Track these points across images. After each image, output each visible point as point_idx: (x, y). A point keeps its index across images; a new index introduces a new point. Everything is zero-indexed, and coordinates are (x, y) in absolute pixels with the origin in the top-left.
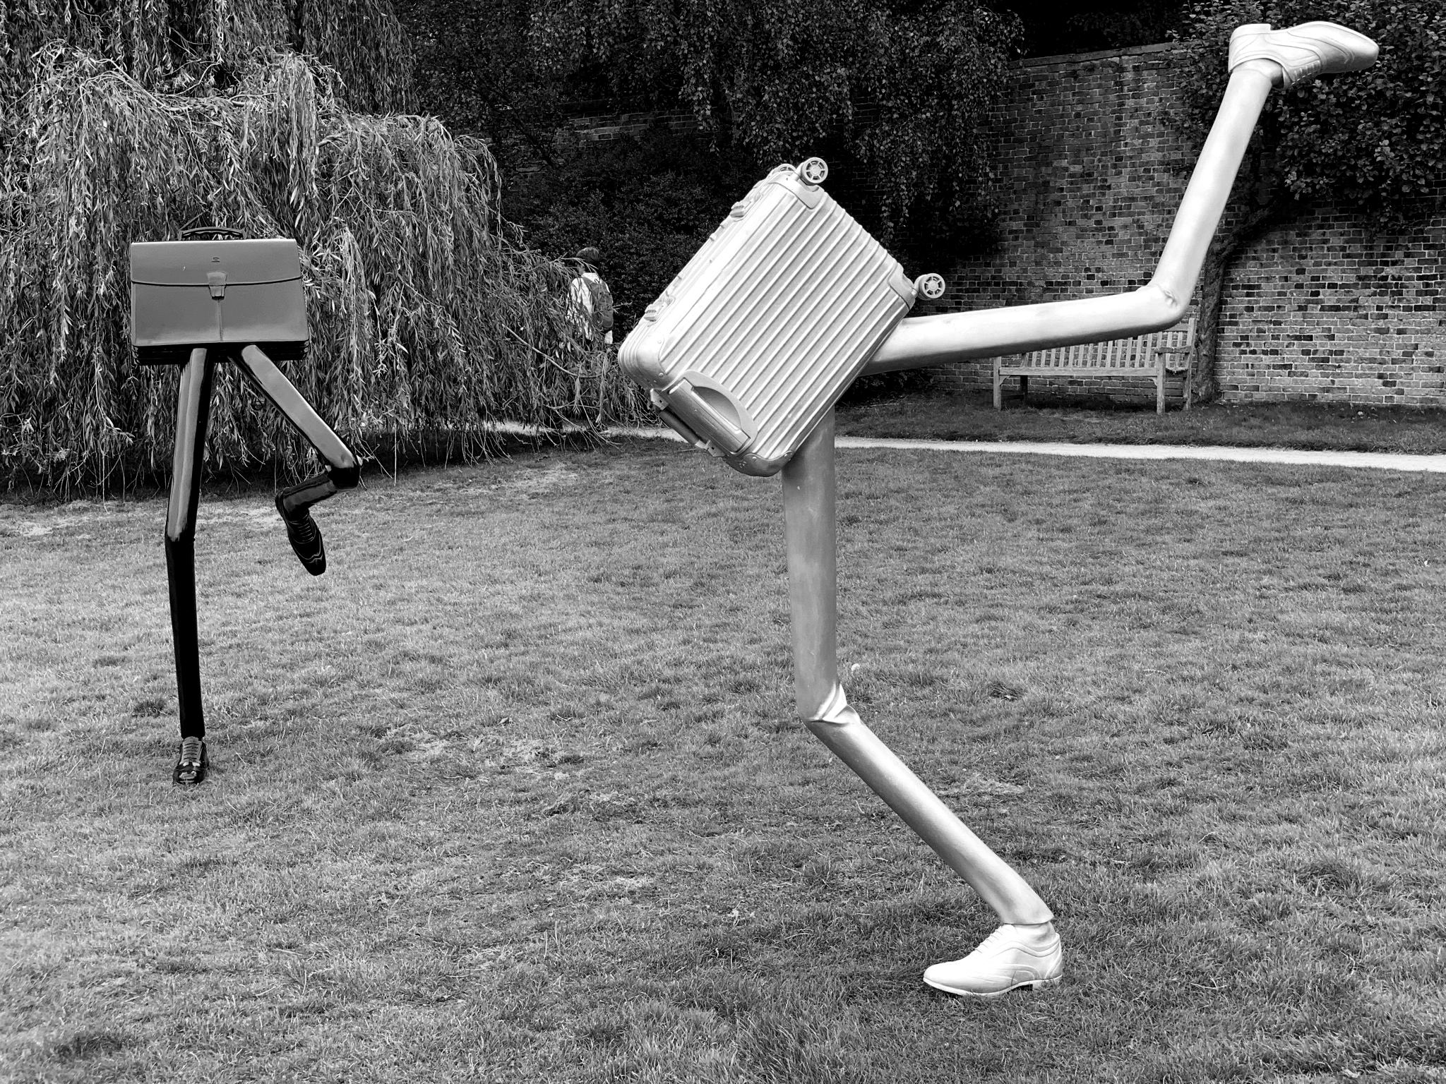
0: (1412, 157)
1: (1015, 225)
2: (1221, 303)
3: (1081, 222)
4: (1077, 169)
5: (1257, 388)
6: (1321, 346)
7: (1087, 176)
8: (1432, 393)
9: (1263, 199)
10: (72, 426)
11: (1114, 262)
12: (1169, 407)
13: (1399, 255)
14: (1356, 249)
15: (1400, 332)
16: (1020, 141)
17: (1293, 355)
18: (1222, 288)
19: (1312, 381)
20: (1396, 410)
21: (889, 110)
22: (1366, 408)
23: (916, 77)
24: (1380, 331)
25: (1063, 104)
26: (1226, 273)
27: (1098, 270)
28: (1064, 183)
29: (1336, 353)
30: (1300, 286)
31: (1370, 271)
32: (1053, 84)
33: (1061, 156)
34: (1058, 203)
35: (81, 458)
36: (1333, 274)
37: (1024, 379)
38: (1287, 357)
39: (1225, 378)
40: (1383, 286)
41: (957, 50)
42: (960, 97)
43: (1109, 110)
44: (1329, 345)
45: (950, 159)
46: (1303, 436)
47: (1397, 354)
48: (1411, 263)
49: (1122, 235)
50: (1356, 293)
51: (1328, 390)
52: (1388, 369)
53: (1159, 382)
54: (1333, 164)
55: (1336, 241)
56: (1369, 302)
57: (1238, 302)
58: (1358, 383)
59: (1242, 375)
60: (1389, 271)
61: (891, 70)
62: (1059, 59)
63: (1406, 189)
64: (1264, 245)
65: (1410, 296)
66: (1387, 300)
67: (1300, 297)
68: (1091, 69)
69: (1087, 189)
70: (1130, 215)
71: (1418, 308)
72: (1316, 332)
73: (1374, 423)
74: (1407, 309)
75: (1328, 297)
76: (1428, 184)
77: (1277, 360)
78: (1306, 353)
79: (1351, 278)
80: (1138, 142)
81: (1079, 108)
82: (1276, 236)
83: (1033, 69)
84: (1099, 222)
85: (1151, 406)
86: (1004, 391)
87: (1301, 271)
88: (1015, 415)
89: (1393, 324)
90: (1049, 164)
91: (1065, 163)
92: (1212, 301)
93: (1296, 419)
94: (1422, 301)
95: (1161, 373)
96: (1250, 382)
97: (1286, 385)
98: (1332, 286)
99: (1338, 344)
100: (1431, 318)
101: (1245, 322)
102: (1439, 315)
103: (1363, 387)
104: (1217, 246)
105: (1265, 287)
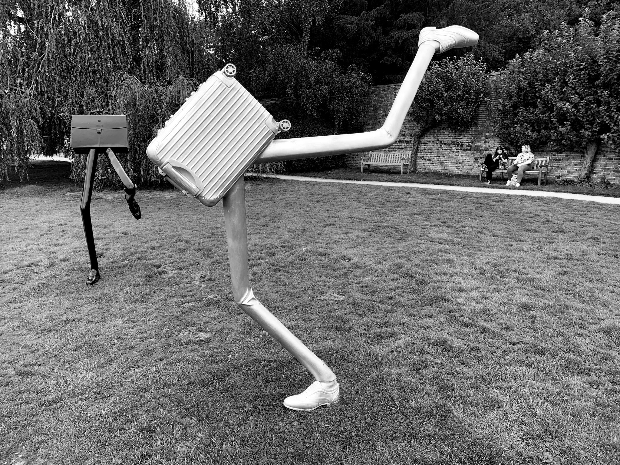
0: (467, 112)
1: (369, 127)
2: (418, 147)
4: (384, 113)
5: (426, 169)
6: (442, 159)
8: (469, 171)
9: (429, 122)
12: (404, 173)
13: (462, 136)
14: (452, 135)
15: (462, 156)
16: (371, 106)
17: (435, 161)
18: (419, 144)
19: (439, 168)
20: (460, 175)
21: (338, 97)
22: (452, 175)
23: (345, 89)
24: (456, 155)
25: (381, 97)
26: (419, 140)
28: (381, 117)
29: (445, 161)
30: (437, 144)
31: (455, 140)
32: (379, 92)
33: (380, 110)
34: (379, 122)
36: (446, 141)
37: (369, 165)
38: (433, 161)
39: (418, 166)
40: (458, 144)
41: (355, 83)
42: (356, 94)
44: (444, 159)
45: (353, 110)
46: (437, 181)
47: (461, 161)
48: (465, 139)
50: (451, 146)
51: (443, 170)
52: (458, 165)
53: (402, 167)
54: (447, 113)
55: (447, 133)
56: (454, 148)
57: (422, 147)
58: (450, 168)
59: (422, 166)
60: (460, 140)
61: (339, 87)
62: (381, 86)
63: (465, 120)
64: (429, 133)
65: (464, 147)
66: (459, 148)
68: (388, 89)
71: (466, 150)
72: (441, 155)
73: (455, 178)
74: (464, 150)
75: (444, 147)
76: (471, 119)
77: (431, 162)
78: (438, 160)
79: (450, 142)
81: (385, 98)
82: (432, 131)
83: (374, 88)
85: (399, 173)
86: (364, 168)
87: (438, 140)
88: (365, 174)
89: (460, 154)
90: (377, 112)
91: (381, 112)
92: (416, 147)
93: (435, 177)
94: (467, 148)
95: (402, 165)
96: (424, 167)
97: (433, 168)
98: (445, 144)
99: (446, 158)
100: (470, 152)
101: (423, 153)
102: (472, 152)
103: (452, 169)
104: (417, 134)
105: (429, 144)
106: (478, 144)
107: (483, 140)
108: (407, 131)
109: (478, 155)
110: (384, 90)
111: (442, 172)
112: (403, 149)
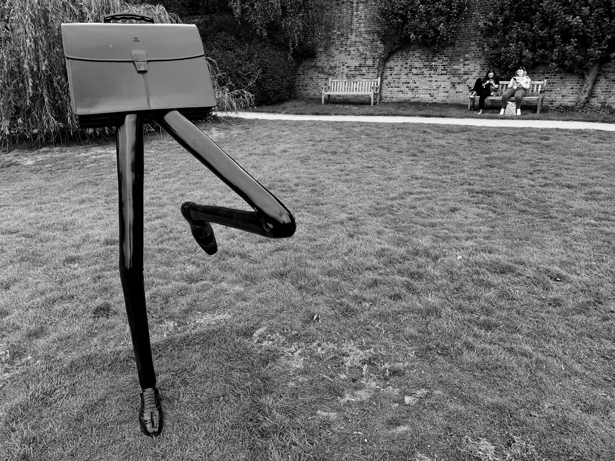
0: (447, 29)
2: (383, 73)
3: (340, 49)
4: (339, 33)
5: (393, 98)
6: (412, 85)
7: (342, 35)
8: (445, 99)
10: (38, 120)
11: (351, 61)
13: (436, 59)
14: (423, 57)
15: (436, 81)
17: (404, 88)
18: (384, 68)
19: (409, 95)
20: (435, 104)
22: (427, 104)
24: (430, 81)
26: (385, 64)
27: (346, 63)
28: (335, 37)
29: (417, 87)
30: (406, 68)
31: (427, 63)
32: (331, 7)
33: (334, 29)
34: (333, 43)
35: (43, 132)
36: (417, 65)
37: (329, 95)
38: (402, 89)
39: (383, 94)
40: (431, 68)
43: (349, 15)
44: (414, 85)
47: (435, 87)
48: (440, 61)
49: (353, 53)
50: (423, 70)
51: (414, 98)
52: (431, 92)
53: (372, 97)
54: (422, 31)
55: (417, 55)
56: (426, 72)
57: (388, 72)
58: (423, 96)
59: (388, 94)
60: (433, 63)
63: (444, 39)
64: (396, 56)
65: (439, 71)
66: (432, 72)
67: (406, 71)
68: (343, 2)
69: (342, 39)
70: (355, 47)
71: (441, 74)
72: (411, 81)
74: (438, 75)
75: (414, 71)
77: (399, 89)
78: (407, 87)
79: (422, 66)
80: (358, 25)
81: (340, 15)
82: (399, 53)
84: (346, 49)
86: (325, 99)
87: (406, 64)
89: (434, 79)
90: (330, 32)
91: (335, 31)
92: (381, 72)
93: (413, 107)
94: (443, 72)
95: (373, 94)
96: (391, 96)
97: (401, 96)
98: (416, 68)
99: (417, 85)
100: (445, 77)
101: (390, 78)
102: (448, 76)
103: (424, 97)
104: (383, 56)
105: (396, 68)
106: (456, 67)
107: (462, 62)
108: (368, 53)
109: (455, 79)
111: (413, 100)
112: (364, 75)
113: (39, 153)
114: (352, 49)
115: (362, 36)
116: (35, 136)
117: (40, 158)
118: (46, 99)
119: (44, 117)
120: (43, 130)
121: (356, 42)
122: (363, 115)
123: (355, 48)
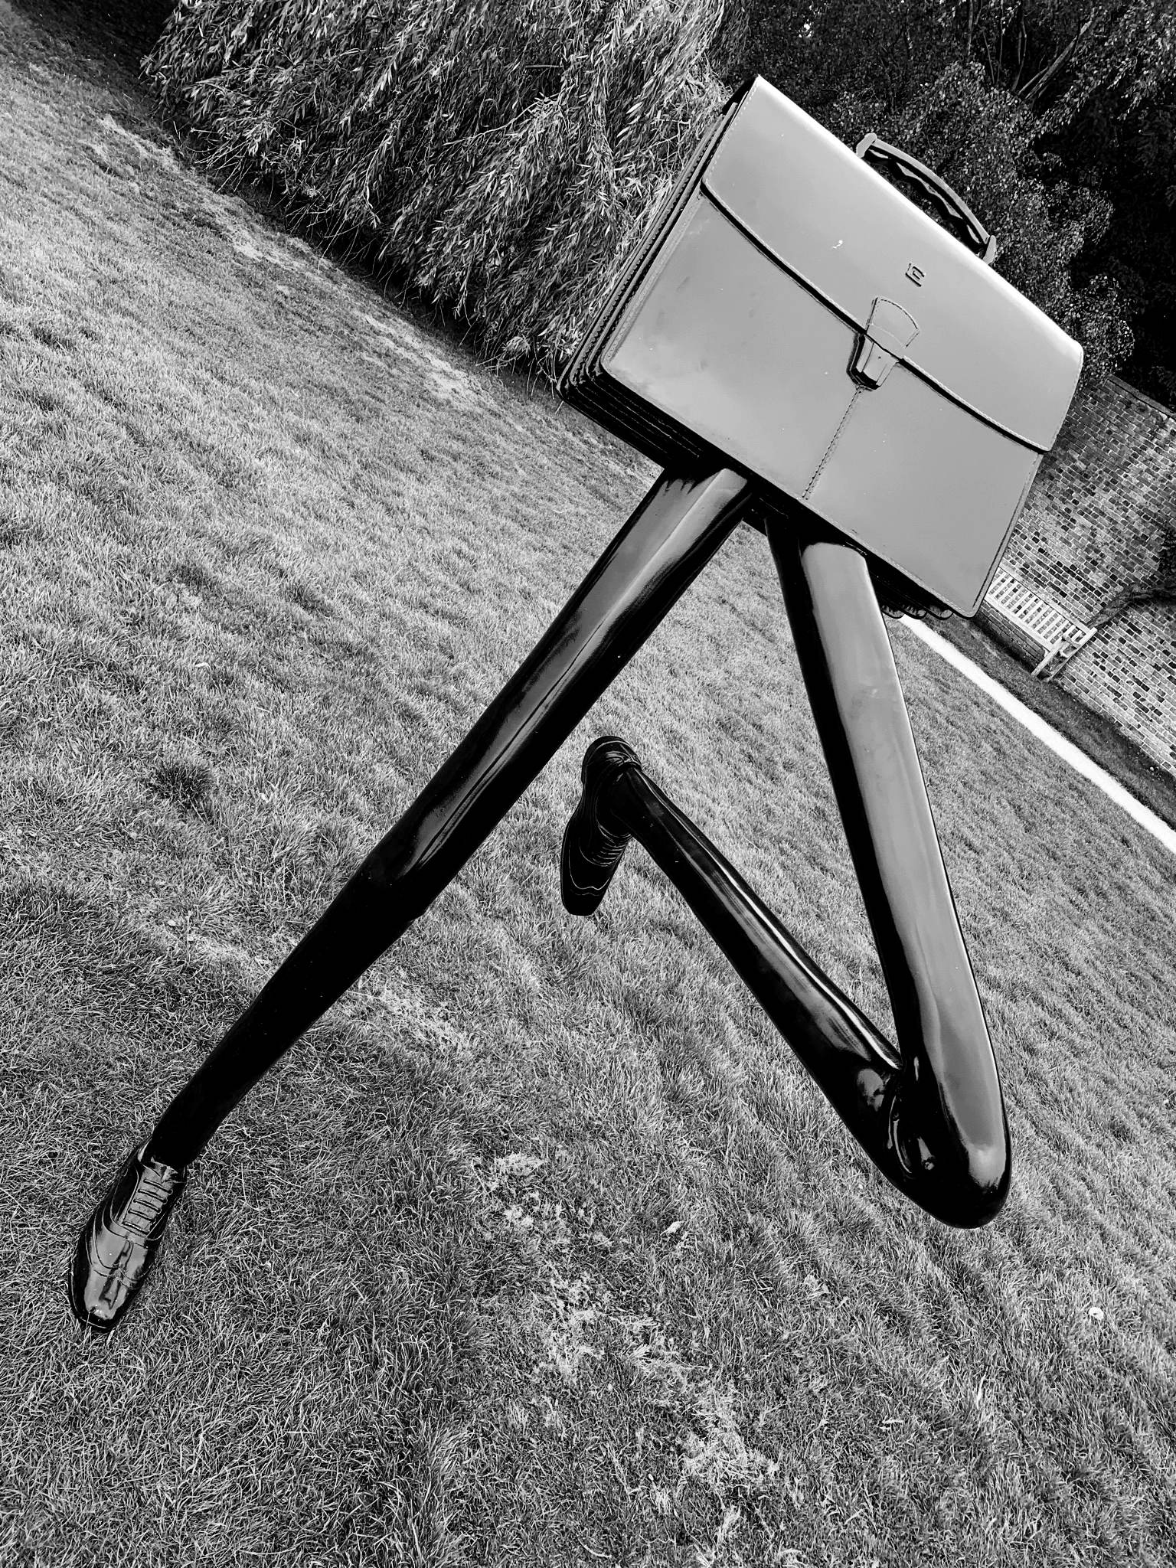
2: (1109, 623)
3: (1056, 501)
4: (1082, 466)
5: (1087, 691)
6: (1150, 699)
7: (1084, 476)
10: (335, 172)
11: (1059, 543)
12: (1039, 675)
17: (1128, 690)
18: (1118, 615)
19: (1126, 716)
25: (1106, 417)
26: (1127, 608)
27: (1044, 539)
28: (1066, 468)
29: (1156, 711)
30: (1166, 653)
32: (1109, 399)
33: (1077, 450)
34: (1052, 478)
35: (325, 206)
38: (1122, 690)
39: (1072, 669)
43: (1133, 445)
44: (1155, 703)
49: (1077, 530)
51: (1132, 728)
53: (1048, 658)
57: (1119, 631)
58: (1154, 739)
59: (1084, 675)
62: (1127, 386)
64: (1164, 610)
67: (1162, 660)
68: (1143, 410)
69: (1077, 483)
70: (1094, 522)
72: (1154, 689)
77: (1114, 685)
78: (1135, 694)
80: (1135, 481)
81: (1114, 429)
84: (1068, 510)
90: (1065, 449)
91: (1076, 456)
92: (1105, 619)
95: (1055, 652)
96: (1086, 684)
97: (1107, 704)
99: (1162, 707)
101: (1112, 647)
103: (1157, 745)
104: (1137, 589)
105: (1144, 637)
108: (1109, 558)
110: (1129, 404)
111: (1125, 731)
112: (1064, 595)
113: (281, 243)
114: (1081, 520)
115: (1126, 511)
116: (302, 199)
117: (278, 256)
118: (386, 143)
119: (352, 177)
120: (328, 201)
121: (1103, 514)
122: (1001, 682)
123: (1089, 524)
